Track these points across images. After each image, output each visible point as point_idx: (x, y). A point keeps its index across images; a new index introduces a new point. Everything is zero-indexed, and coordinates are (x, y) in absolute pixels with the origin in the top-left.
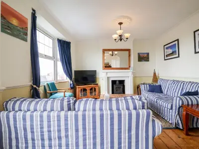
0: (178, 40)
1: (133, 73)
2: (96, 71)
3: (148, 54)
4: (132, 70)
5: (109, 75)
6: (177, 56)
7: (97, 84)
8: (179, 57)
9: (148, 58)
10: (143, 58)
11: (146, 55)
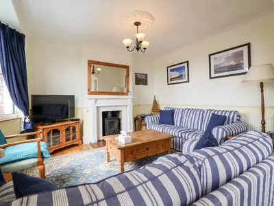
0: (188, 62)
1: (133, 100)
2: (74, 96)
3: (146, 75)
4: (132, 97)
5: (100, 103)
6: (187, 80)
7: (78, 120)
8: (188, 81)
9: (146, 81)
10: (141, 80)
11: (144, 77)
